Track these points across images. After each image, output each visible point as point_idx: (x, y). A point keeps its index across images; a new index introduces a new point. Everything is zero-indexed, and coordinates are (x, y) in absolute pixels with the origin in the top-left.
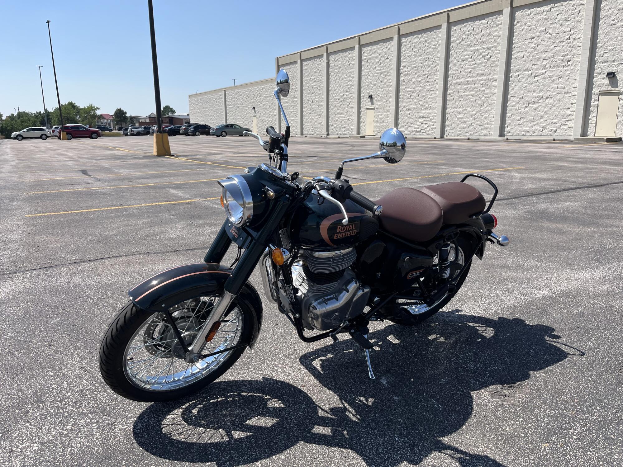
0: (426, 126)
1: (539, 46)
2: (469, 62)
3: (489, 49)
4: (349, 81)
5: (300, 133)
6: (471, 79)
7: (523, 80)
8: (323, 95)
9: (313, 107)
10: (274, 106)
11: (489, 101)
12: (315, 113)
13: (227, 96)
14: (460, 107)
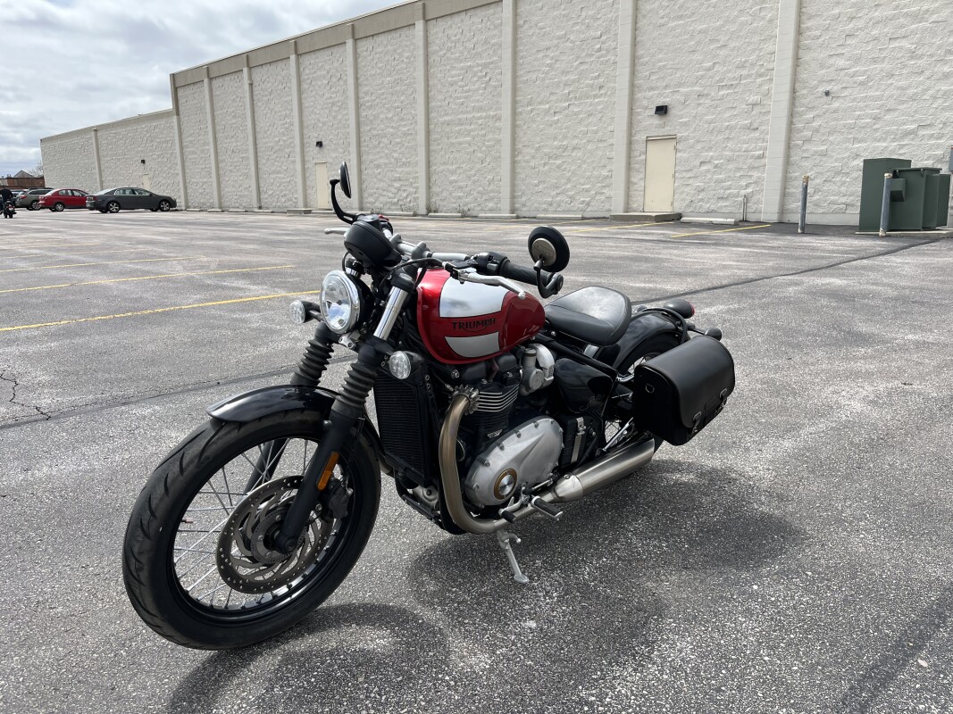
0: (405, 195)
1: (558, 63)
2: (460, 87)
3: (486, 65)
4: (286, 116)
5: (217, 206)
6: (465, 116)
7: (539, 119)
8: (247, 140)
9: (235, 160)
10: (175, 158)
11: (493, 153)
12: (238, 170)
13: (100, 140)
14: (452, 163)
